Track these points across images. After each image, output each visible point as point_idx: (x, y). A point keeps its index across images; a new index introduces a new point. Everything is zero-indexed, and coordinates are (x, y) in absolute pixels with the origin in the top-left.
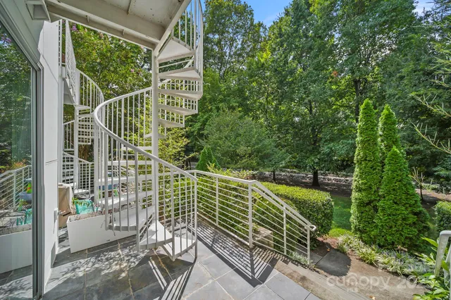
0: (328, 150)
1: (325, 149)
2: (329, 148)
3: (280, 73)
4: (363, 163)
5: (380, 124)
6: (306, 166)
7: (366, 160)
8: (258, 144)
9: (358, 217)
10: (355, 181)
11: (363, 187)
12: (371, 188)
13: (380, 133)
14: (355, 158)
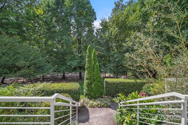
0: (70, 64)
1: (69, 64)
2: (70, 63)
3: (48, 25)
4: (89, 69)
5: (92, 55)
6: (61, 71)
7: (89, 68)
8: (34, 60)
9: (87, 90)
10: (86, 76)
11: (89, 78)
12: (91, 78)
13: (93, 58)
14: (86, 67)
